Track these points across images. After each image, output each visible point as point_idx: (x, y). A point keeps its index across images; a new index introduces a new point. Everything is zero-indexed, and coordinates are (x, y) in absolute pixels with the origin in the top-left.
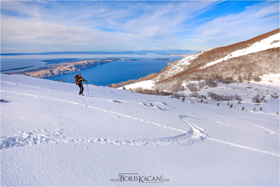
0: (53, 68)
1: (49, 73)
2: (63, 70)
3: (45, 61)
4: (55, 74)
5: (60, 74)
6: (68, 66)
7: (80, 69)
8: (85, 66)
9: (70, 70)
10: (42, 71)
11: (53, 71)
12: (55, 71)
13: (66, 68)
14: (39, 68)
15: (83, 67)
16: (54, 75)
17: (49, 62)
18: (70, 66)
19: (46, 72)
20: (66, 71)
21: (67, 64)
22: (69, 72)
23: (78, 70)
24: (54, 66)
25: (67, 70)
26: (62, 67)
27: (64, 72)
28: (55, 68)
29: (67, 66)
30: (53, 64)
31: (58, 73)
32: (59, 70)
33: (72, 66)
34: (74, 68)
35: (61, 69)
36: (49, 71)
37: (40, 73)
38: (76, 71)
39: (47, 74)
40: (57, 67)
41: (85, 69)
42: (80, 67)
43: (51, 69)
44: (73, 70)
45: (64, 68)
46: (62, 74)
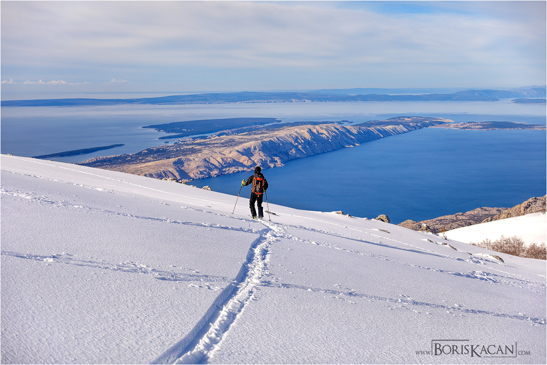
0: (185, 152)
1: (171, 169)
2: (220, 161)
3: (159, 127)
4: (192, 175)
5: (210, 177)
6: (240, 148)
7: (281, 158)
8: (300, 147)
9: (245, 163)
10: (150, 161)
11: (185, 165)
12: (193, 165)
14: (140, 154)
15: (294, 152)
17: (173, 131)
18: (246, 145)
19: (162, 169)
20: (230, 165)
21: (237, 137)
22: (240, 169)
23: (273, 161)
24: (190, 147)
25: (235, 163)
26: (217, 150)
28: (193, 151)
29: (236, 148)
30: (188, 139)
31: (201, 170)
32: (205, 160)
33: (252, 148)
34: (258, 154)
35: (211, 158)
36: (172, 164)
37: (142, 168)
38: (267, 164)
39: (163, 174)
40: (200, 151)
41: (300, 158)
42: (281, 152)
43: (180, 157)
44: (256, 161)
45: (225, 155)
46: (215, 176)
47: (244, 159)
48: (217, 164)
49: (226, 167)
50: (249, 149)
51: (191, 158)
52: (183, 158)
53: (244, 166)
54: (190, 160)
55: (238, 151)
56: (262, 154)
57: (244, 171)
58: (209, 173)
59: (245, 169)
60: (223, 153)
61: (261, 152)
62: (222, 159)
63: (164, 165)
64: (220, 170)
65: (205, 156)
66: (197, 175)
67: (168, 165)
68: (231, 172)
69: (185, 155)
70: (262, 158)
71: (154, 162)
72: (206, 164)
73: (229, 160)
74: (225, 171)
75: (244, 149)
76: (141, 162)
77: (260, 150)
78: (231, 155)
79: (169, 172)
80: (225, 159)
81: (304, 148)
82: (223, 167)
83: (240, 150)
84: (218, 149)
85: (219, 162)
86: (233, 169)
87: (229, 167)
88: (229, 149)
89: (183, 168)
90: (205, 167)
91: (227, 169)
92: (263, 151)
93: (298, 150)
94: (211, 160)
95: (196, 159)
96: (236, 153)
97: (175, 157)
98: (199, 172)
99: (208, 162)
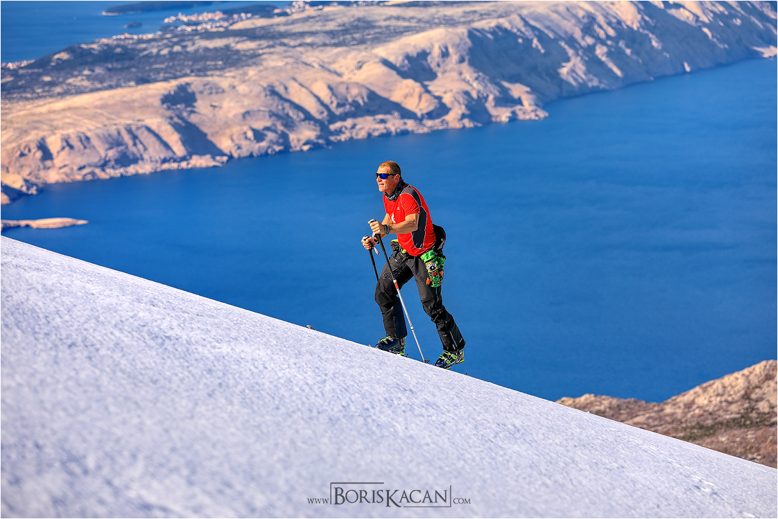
0: (202, 63)
1: (154, 122)
2: (325, 94)
4: (225, 144)
5: (287, 149)
6: (393, 50)
7: (534, 90)
8: (600, 51)
9: (411, 105)
10: (80, 91)
11: (202, 105)
12: (230, 108)
13: (365, 69)
15: (581, 69)
16: (215, 151)
19: (125, 120)
22: (394, 124)
23: (506, 100)
25: (376, 104)
26: (313, 57)
28: (231, 59)
29: (381, 51)
31: (259, 125)
32: (273, 92)
33: (436, 52)
34: (455, 75)
35: (294, 87)
36: (157, 102)
37: (53, 116)
38: (486, 111)
39: (127, 138)
40: (253, 58)
41: (603, 91)
42: (533, 69)
43: (187, 80)
44: (447, 99)
45: (339, 75)
46: (306, 148)
47: (405, 92)
48: (311, 105)
49: (343, 118)
50: (424, 54)
51: (224, 84)
52: (194, 82)
53: (406, 114)
54: (219, 91)
55: (386, 63)
56: (469, 74)
57: (405, 133)
58: (284, 136)
59: (411, 125)
60: (334, 67)
61: (465, 65)
62: (330, 88)
63: (128, 106)
64: (323, 126)
65: (273, 79)
66: (244, 143)
67: (145, 107)
68: (362, 135)
69: (202, 72)
70: (467, 88)
71: (97, 95)
72: (275, 105)
73: (354, 91)
74: (339, 132)
75: (408, 57)
76: (49, 90)
77: (462, 60)
78: (361, 76)
79: (149, 129)
80: (342, 90)
81: (615, 54)
82: (333, 118)
83: (392, 59)
84: (317, 53)
85: (318, 99)
86: (366, 126)
87: (354, 115)
88: (353, 54)
89: (194, 119)
90: (273, 114)
91: (349, 123)
92: (472, 64)
93: (593, 63)
94: (291, 90)
95: (242, 88)
96: (382, 69)
97: (166, 80)
98: (250, 134)
99: (281, 98)
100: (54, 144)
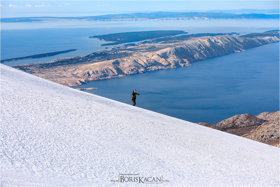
0: (121, 56)
1: (111, 68)
2: (146, 61)
3: (101, 37)
4: (125, 72)
5: (138, 73)
6: (159, 52)
7: (188, 60)
8: (202, 52)
9: (163, 63)
10: (96, 62)
11: (121, 64)
12: (126, 65)
13: (154, 56)
14: (88, 56)
15: (198, 55)
16: (123, 73)
17: (110, 40)
18: (164, 50)
19: (105, 67)
20: (152, 65)
21: (157, 45)
22: (160, 67)
23: (183, 62)
24: (124, 51)
25: (156, 63)
27: (147, 66)
28: (126, 55)
29: (157, 53)
30: (121, 45)
31: (132, 68)
32: (135, 61)
33: (168, 52)
34: (172, 57)
35: (139, 60)
36: (111, 64)
37: (90, 67)
38: (179, 64)
39: (105, 71)
40: (131, 54)
41: (203, 60)
42: (188, 56)
43: (117, 59)
44: (171, 62)
45: (149, 58)
46: (142, 73)
47: (162, 61)
48: (143, 64)
49: (150, 66)
50: (166, 53)
51: (125, 60)
52: (119, 60)
53: (162, 65)
55: (158, 55)
56: (175, 57)
57: (162, 69)
58: (137, 70)
59: (163, 67)
60: (147, 56)
61: (174, 55)
62: (147, 60)
63: (106, 65)
64: (145, 68)
65: (135, 58)
66: (129, 72)
67: (109, 65)
68: (153, 70)
69: (120, 57)
70: (175, 60)
71: (99, 63)
72: (136, 64)
73: (152, 61)
74: (149, 69)
75: (162, 54)
76: (90, 62)
78: (153, 58)
80: (149, 60)
81: (205, 52)
83: (159, 54)
84: (144, 53)
86: (154, 68)
87: (152, 66)
88: (151, 53)
89: (119, 67)
90: (135, 66)
91: (151, 67)
92: (176, 55)
93: (200, 54)
94: (139, 61)
95: (129, 61)
96: (157, 56)
97: (113, 59)
98: (130, 70)
99: (137, 62)
100: (91, 72)
